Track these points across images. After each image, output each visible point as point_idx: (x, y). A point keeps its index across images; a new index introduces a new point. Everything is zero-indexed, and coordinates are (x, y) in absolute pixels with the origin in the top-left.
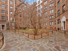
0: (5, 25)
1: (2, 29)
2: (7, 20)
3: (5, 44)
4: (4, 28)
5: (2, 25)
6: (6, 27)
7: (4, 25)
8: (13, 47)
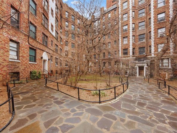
0: (145, 66)
1: (140, 74)
2: (148, 55)
3: (118, 100)
4: (142, 73)
5: (139, 67)
6: (146, 72)
7: (143, 67)
8: (121, 111)
